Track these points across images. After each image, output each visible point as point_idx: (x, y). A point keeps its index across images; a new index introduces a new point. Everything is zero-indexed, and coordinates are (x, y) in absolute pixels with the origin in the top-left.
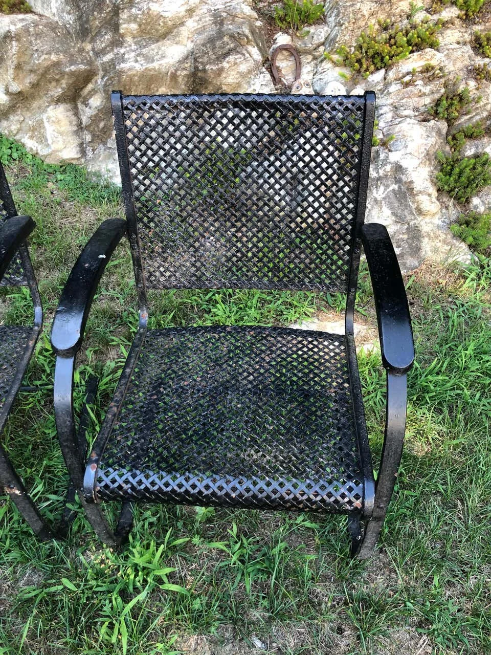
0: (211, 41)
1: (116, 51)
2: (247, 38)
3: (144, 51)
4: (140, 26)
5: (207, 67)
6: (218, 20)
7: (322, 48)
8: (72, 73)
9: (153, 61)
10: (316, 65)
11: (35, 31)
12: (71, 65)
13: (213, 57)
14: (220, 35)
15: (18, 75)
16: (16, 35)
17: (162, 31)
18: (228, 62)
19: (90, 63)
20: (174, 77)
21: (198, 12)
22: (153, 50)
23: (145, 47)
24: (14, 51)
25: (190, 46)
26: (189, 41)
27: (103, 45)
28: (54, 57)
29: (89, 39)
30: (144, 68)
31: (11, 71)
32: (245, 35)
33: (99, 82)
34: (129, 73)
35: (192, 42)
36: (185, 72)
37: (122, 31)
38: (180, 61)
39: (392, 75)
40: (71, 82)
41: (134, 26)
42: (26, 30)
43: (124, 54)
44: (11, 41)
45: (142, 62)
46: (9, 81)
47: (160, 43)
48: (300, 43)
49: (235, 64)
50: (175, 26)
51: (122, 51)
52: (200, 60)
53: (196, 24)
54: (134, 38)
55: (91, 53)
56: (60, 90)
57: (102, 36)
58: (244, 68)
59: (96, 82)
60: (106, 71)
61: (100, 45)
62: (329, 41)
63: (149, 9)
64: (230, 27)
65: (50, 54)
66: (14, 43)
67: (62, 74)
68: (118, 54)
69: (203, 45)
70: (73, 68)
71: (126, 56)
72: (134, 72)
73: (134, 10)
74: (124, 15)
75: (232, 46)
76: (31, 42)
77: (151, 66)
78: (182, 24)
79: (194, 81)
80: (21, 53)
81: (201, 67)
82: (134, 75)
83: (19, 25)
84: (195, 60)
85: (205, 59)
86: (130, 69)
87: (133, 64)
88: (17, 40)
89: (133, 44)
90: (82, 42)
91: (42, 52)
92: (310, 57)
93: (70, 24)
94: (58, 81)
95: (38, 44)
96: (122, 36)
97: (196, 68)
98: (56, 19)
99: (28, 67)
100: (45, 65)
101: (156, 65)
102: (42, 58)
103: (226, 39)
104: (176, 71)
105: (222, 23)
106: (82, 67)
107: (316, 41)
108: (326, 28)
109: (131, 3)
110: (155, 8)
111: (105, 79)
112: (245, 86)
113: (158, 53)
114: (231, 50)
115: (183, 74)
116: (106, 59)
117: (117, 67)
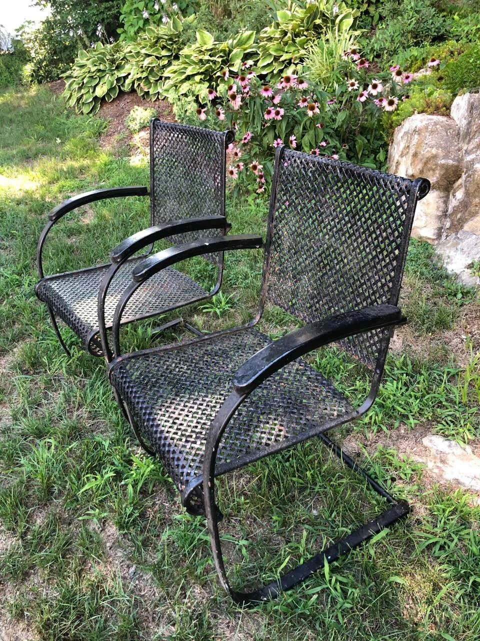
1: (478, 152)
8: (442, 166)
11: (432, 128)
12: (443, 159)
15: (414, 161)
16: (419, 130)
19: (460, 160)
24: (415, 142)
28: (434, 151)
29: (467, 140)
31: (411, 157)
33: (463, 177)
40: (442, 173)
42: (427, 127)
46: (408, 165)
55: (464, 152)
56: (435, 178)
60: (467, 169)
61: (471, 146)
65: (433, 148)
66: (416, 135)
67: (436, 165)
70: (443, 162)
76: (426, 137)
80: (419, 145)
83: (424, 123)
88: (419, 134)
90: (463, 142)
91: (429, 146)
93: (462, 127)
94: (434, 170)
95: (429, 139)
99: (420, 156)
100: (427, 156)
102: (427, 150)
106: (451, 162)
111: (466, 176)
116: (469, 158)
117: (474, 166)
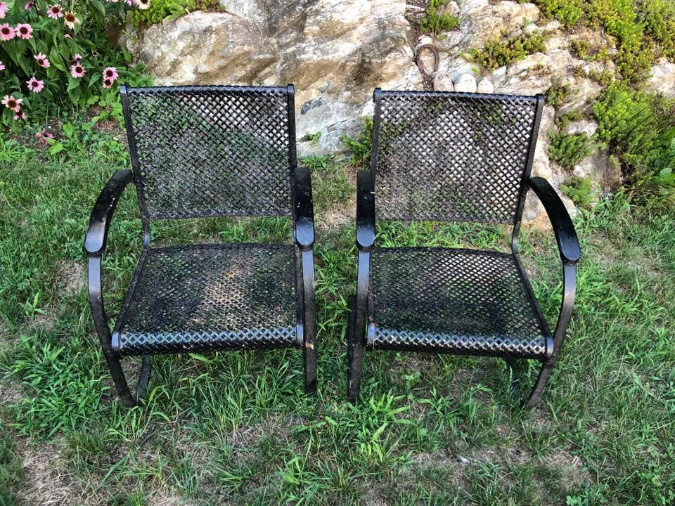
0: (377, 41)
1: (298, 45)
2: (404, 40)
3: (321, 46)
4: (321, 28)
6: (382, 26)
7: (456, 49)
8: (259, 61)
9: (328, 54)
10: (451, 60)
11: (233, 27)
12: (260, 54)
13: (378, 53)
14: (383, 37)
15: (209, 59)
16: (216, 29)
17: (338, 32)
18: (390, 58)
19: (274, 53)
20: (343, 66)
21: (367, 20)
22: (328, 45)
23: (322, 43)
24: (212, 41)
25: (359, 44)
26: (359, 40)
27: (288, 40)
28: (246, 48)
29: (275, 35)
30: (319, 59)
31: (204, 57)
32: (402, 38)
33: (278, 67)
34: (308, 62)
35: (361, 41)
36: (353, 63)
37: (305, 31)
38: (349, 55)
39: (512, 71)
40: (255, 66)
41: (316, 28)
42: (226, 27)
44: (212, 34)
45: (319, 55)
46: (200, 64)
47: (334, 41)
48: (439, 43)
49: (395, 59)
50: (349, 30)
51: (303, 45)
52: (368, 55)
53: (365, 28)
54: (314, 36)
55: (276, 46)
56: (243, 72)
57: (288, 34)
58: (400, 62)
59: (275, 67)
60: (286, 59)
61: (284, 40)
62: (463, 44)
63: (332, 17)
64: (391, 31)
65: (244, 45)
66: (213, 35)
67: (250, 60)
68: (299, 47)
69: (370, 44)
70: (261, 57)
71: (306, 49)
72: (312, 62)
73: (319, 17)
74: (310, 20)
75: (393, 45)
76: (228, 36)
77: (325, 57)
78: (355, 28)
79: (359, 71)
80: (217, 43)
81: (367, 60)
82: (311, 64)
83: (221, 22)
84: (363, 55)
85: (371, 54)
86: (308, 59)
87: (311, 55)
88: (217, 34)
89: (312, 41)
90: (269, 37)
91: (237, 44)
92: (446, 54)
93: (259, 23)
94: (244, 65)
95: (234, 38)
96: (305, 35)
97: (363, 61)
98: (247, 18)
99: (221, 54)
100: (238, 54)
101: (330, 57)
102: (237, 48)
103: (388, 40)
104: (346, 62)
105: (384, 28)
106: (268, 56)
107: (452, 43)
108: (461, 34)
109: (317, 12)
110: (336, 17)
111: (284, 66)
112: (400, 75)
113: (332, 48)
114: (392, 49)
115: (351, 65)
116: (289, 50)
117: (298, 57)
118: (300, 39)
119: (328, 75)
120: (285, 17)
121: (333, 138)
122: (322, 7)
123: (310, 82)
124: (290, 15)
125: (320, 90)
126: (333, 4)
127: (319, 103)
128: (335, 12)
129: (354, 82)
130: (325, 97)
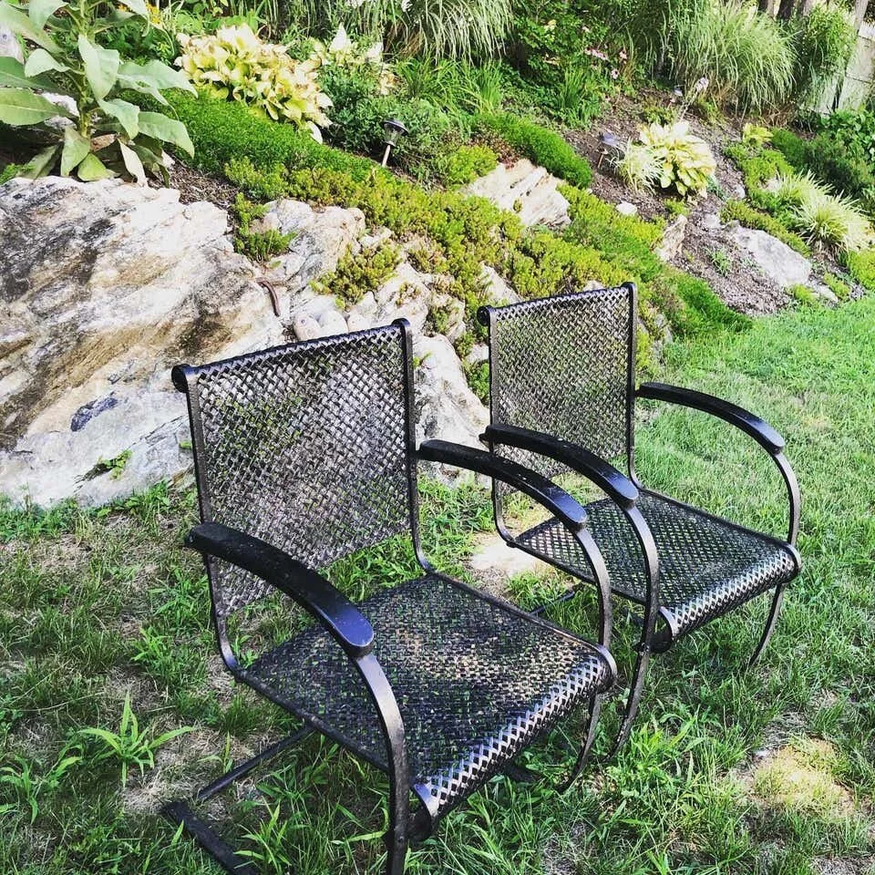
0: (214, 279)
1: (80, 306)
3: (122, 301)
4: (121, 272)
5: (221, 310)
6: (211, 256)
7: (298, 278)
9: (137, 312)
12: (5, 335)
13: (225, 297)
14: (222, 272)
17: (149, 273)
18: (245, 301)
19: (28, 328)
20: (166, 329)
22: (134, 299)
23: (122, 296)
25: (186, 290)
26: (185, 283)
27: (57, 302)
29: (25, 297)
33: (32, 354)
34: (104, 332)
35: (188, 283)
36: (187, 320)
37: (93, 280)
38: (174, 308)
41: (113, 273)
43: (94, 309)
45: (123, 316)
47: (142, 290)
48: (270, 274)
49: (252, 301)
50: (168, 267)
51: (90, 305)
52: (209, 303)
53: (190, 263)
54: (107, 287)
57: (56, 290)
59: (25, 354)
62: (308, 270)
63: (145, 250)
64: (229, 262)
68: (83, 310)
69: (206, 285)
70: (11, 338)
71: (96, 312)
72: (112, 330)
73: (119, 253)
74: (101, 261)
75: (242, 283)
77: (135, 319)
78: (175, 265)
79: (194, 330)
81: (211, 311)
84: (200, 303)
85: (215, 301)
86: (103, 328)
87: (109, 319)
89: (105, 296)
90: (10, 302)
96: (91, 287)
97: (204, 314)
101: (141, 317)
103: (231, 275)
104: (173, 320)
105: (217, 260)
106: (23, 335)
108: (299, 257)
109: (115, 246)
110: (152, 249)
111: (49, 348)
112: (257, 326)
113: (141, 302)
114: (243, 287)
115: (182, 323)
116: (64, 318)
117: (81, 328)
118: (83, 297)
119: (131, 350)
120: (47, 262)
121: (165, 452)
122: (124, 236)
123: (92, 369)
124: (58, 258)
125: (109, 379)
126: (144, 228)
127: (112, 403)
128: (149, 240)
129: (182, 351)
130: (121, 390)
